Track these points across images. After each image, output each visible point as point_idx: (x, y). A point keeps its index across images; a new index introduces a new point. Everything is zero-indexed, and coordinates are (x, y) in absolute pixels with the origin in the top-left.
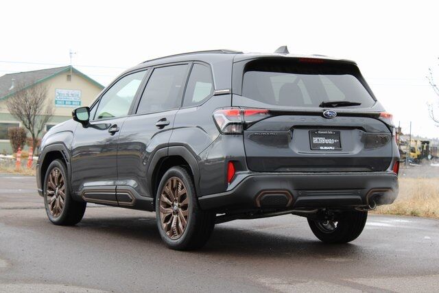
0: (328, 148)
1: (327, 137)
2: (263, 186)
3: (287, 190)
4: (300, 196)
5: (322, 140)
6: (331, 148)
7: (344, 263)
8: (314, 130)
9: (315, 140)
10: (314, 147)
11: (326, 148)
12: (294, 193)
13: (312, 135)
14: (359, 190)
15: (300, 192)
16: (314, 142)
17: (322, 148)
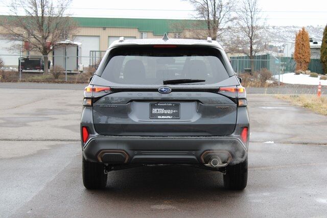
0: (166, 117)
1: (166, 108)
2: (103, 147)
3: (123, 150)
4: (137, 155)
5: (162, 111)
6: (169, 117)
7: (165, 210)
8: (154, 103)
9: (155, 111)
10: (153, 116)
11: (163, 117)
12: (130, 152)
13: (152, 106)
14: (194, 152)
15: (136, 152)
16: (153, 112)
17: (159, 117)
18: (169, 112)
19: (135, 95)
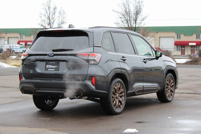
0: (52, 70)
1: (53, 65)
3: (31, 87)
4: (38, 90)
5: (51, 66)
6: (53, 70)
8: (47, 62)
9: (47, 66)
10: (46, 69)
11: (51, 70)
12: (35, 88)
13: (46, 64)
17: (49, 70)
18: (54, 67)
19: (38, 57)
